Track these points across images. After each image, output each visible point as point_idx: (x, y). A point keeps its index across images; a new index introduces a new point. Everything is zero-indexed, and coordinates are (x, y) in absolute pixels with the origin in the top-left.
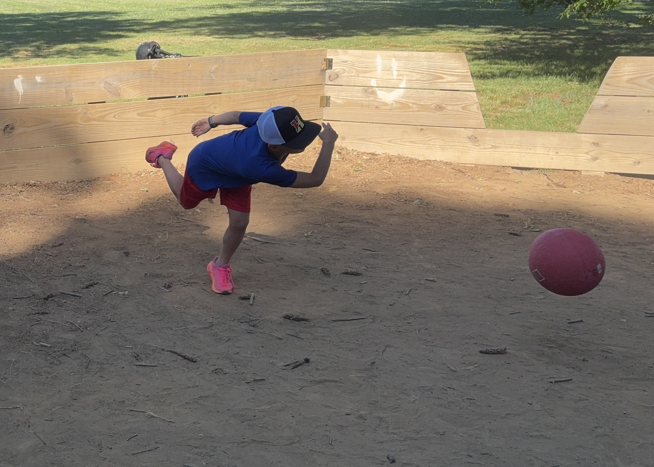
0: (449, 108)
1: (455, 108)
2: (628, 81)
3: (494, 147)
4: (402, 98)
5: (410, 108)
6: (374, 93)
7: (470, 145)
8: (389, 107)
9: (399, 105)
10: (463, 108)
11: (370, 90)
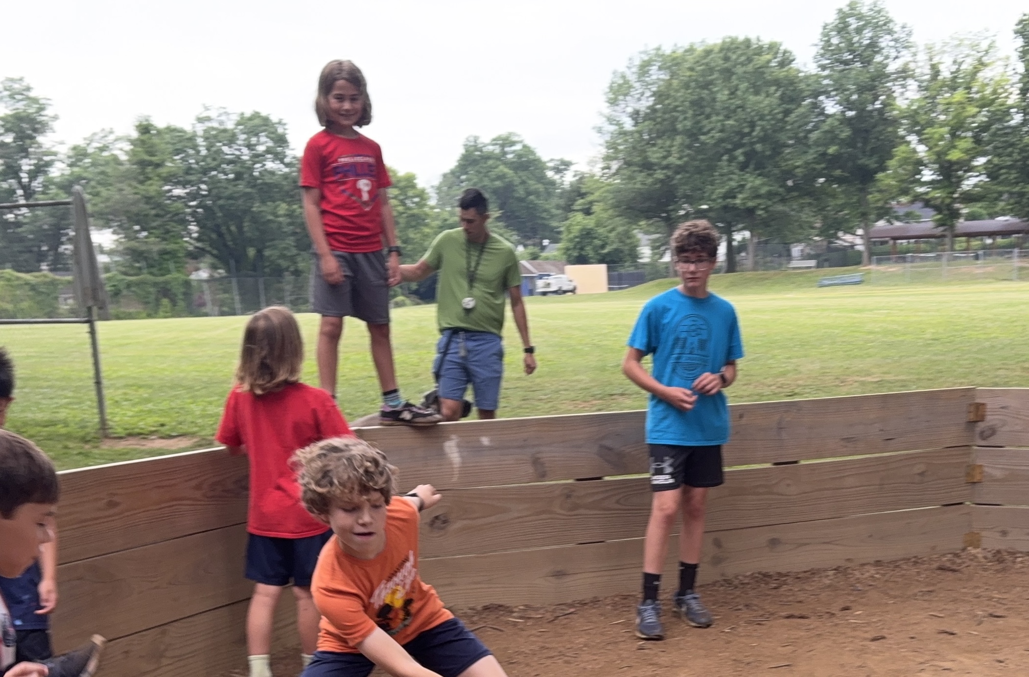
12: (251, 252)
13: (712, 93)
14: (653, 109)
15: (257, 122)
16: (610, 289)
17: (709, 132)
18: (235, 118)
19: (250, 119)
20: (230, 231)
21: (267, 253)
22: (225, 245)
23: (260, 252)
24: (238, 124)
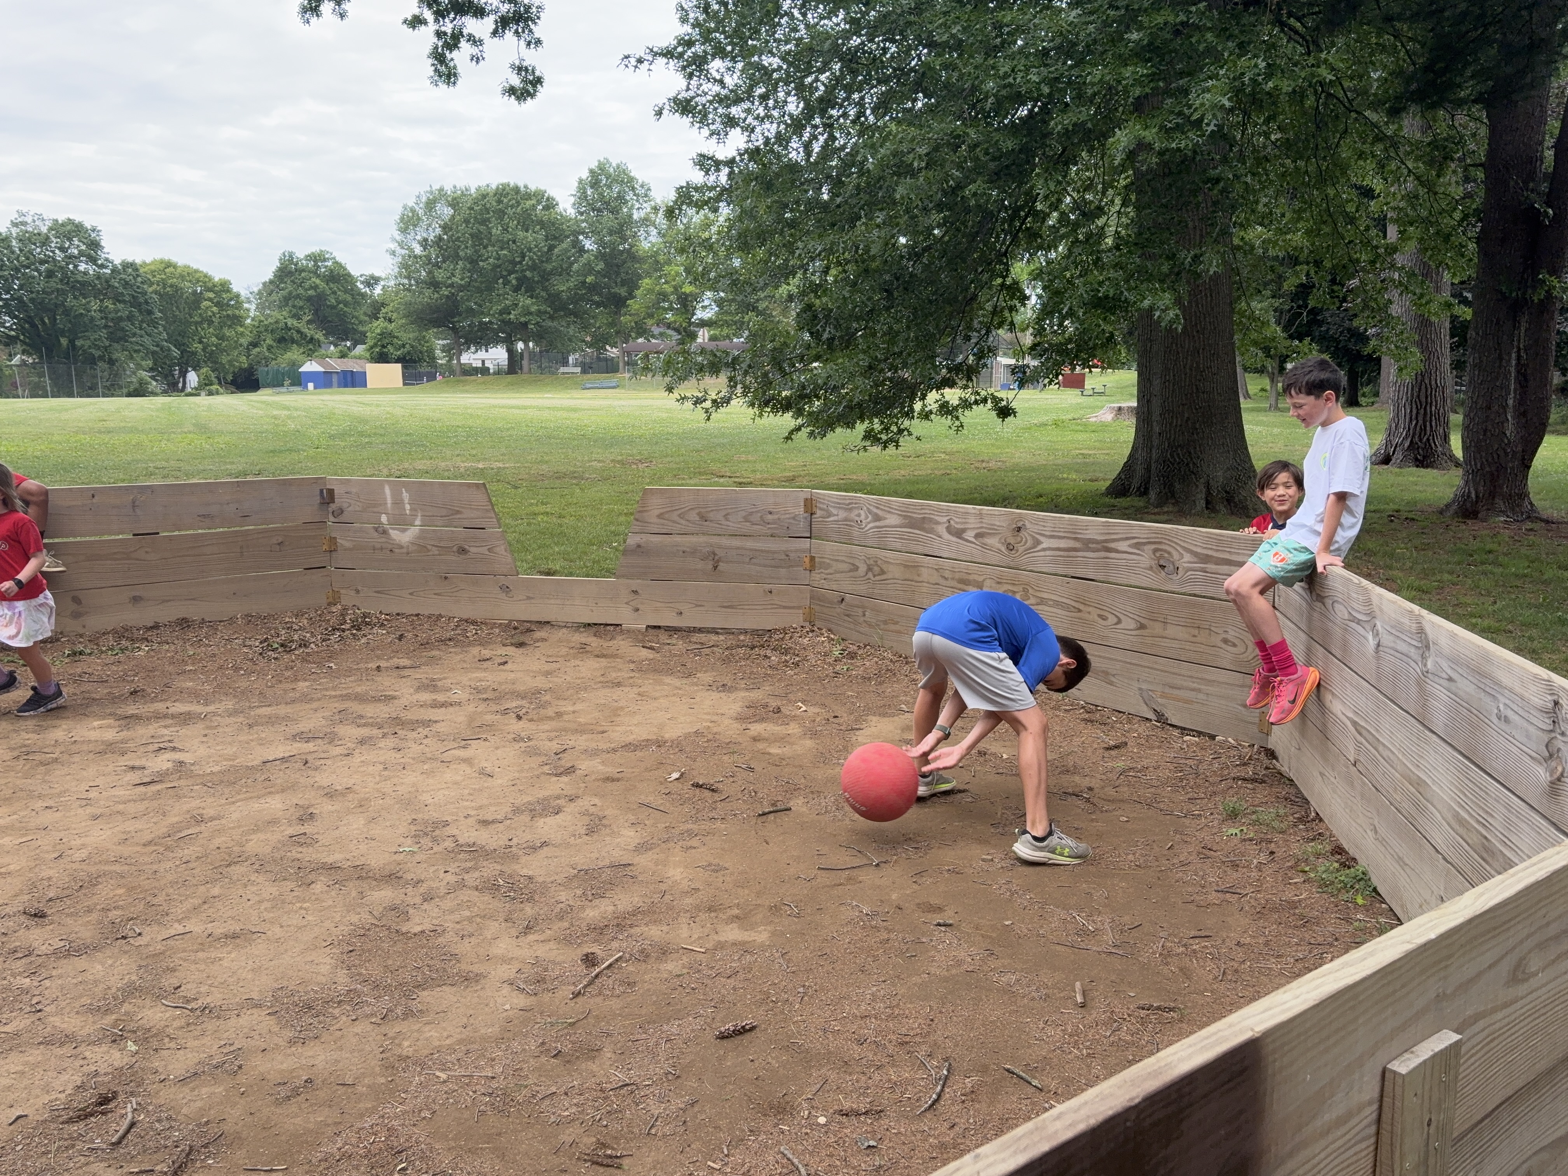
0: (473, 550)
1: (480, 550)
2: (660, 516)
3: (529, 598)
4: (419, 538)
5: (429, 551)
6: (385, 532)
7: (503, 596)
8: (405, 550)
9: (415, 548)
10: (489, 550)
11: (380, 530)
12: (64, 341)
13: (488, 228)
14: (440, 238)
15: (69, 228)
16: (405, 384)
17: (487, 259)
18: (49, 223)
19: (62, 225)
20: (44, 323)
21: (78, 343)
22: (39, 336)
23: (72, 342)
24: (51, 229)
